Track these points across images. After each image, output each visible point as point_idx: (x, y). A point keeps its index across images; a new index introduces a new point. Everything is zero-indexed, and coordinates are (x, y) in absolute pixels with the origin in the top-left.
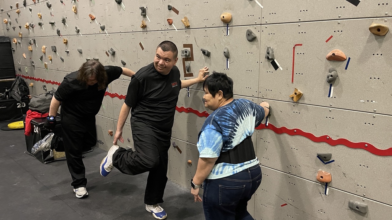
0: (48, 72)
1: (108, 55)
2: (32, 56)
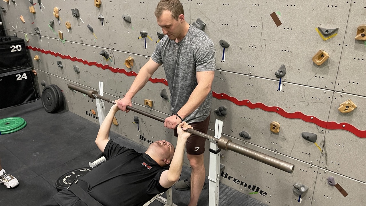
0: (63, 44)
2: (35, 20)
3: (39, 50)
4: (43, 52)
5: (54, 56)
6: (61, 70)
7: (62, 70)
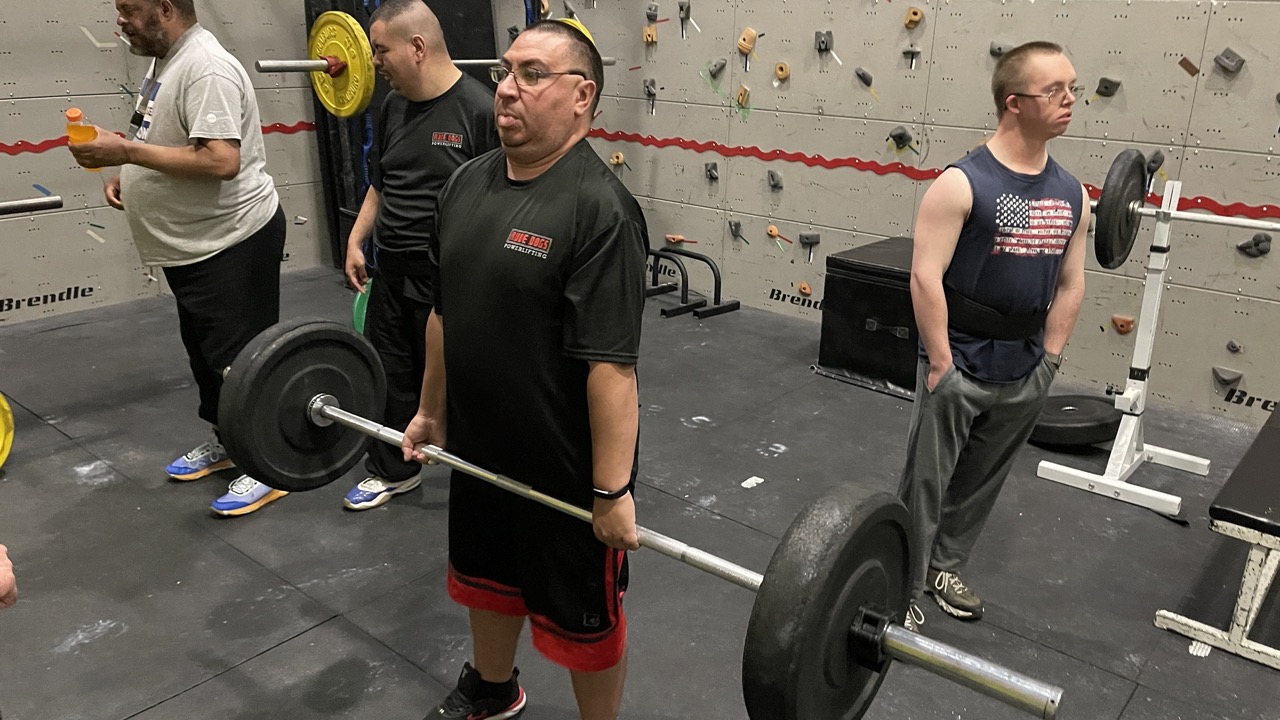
0: (744, 117)
1: (1192, 70)
2: (647, 60)
3: (636, 138)
4: (651, 141)
5: (692, 151)
6: (707, 187)
7: (711, 185)
